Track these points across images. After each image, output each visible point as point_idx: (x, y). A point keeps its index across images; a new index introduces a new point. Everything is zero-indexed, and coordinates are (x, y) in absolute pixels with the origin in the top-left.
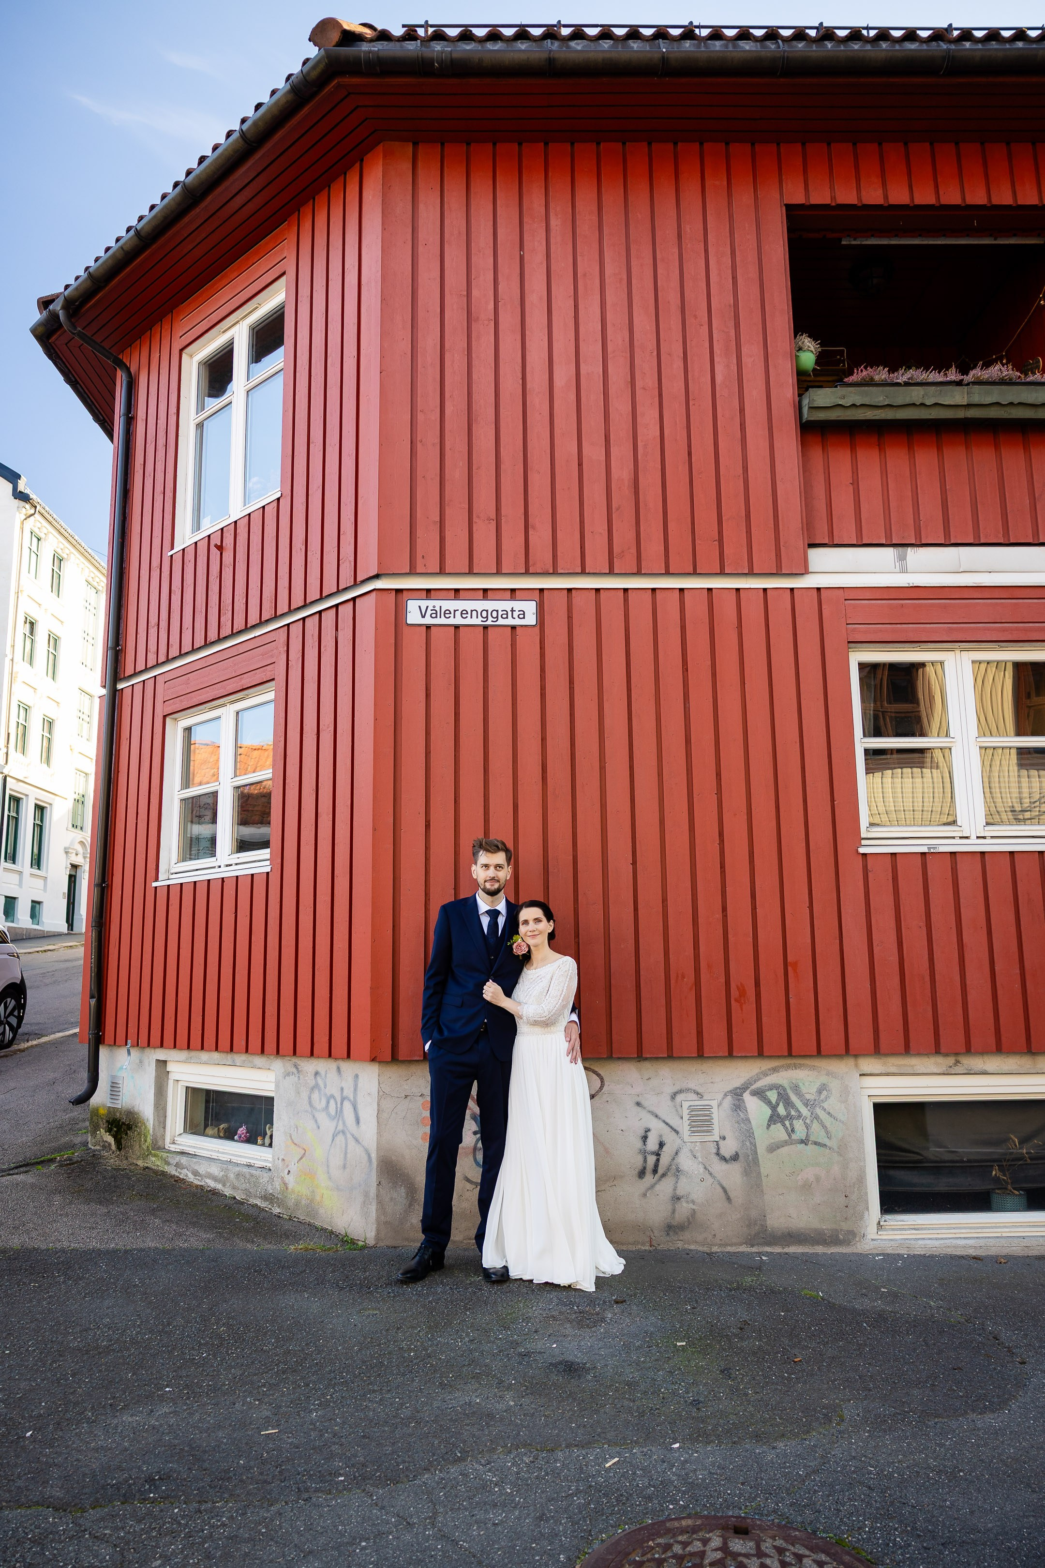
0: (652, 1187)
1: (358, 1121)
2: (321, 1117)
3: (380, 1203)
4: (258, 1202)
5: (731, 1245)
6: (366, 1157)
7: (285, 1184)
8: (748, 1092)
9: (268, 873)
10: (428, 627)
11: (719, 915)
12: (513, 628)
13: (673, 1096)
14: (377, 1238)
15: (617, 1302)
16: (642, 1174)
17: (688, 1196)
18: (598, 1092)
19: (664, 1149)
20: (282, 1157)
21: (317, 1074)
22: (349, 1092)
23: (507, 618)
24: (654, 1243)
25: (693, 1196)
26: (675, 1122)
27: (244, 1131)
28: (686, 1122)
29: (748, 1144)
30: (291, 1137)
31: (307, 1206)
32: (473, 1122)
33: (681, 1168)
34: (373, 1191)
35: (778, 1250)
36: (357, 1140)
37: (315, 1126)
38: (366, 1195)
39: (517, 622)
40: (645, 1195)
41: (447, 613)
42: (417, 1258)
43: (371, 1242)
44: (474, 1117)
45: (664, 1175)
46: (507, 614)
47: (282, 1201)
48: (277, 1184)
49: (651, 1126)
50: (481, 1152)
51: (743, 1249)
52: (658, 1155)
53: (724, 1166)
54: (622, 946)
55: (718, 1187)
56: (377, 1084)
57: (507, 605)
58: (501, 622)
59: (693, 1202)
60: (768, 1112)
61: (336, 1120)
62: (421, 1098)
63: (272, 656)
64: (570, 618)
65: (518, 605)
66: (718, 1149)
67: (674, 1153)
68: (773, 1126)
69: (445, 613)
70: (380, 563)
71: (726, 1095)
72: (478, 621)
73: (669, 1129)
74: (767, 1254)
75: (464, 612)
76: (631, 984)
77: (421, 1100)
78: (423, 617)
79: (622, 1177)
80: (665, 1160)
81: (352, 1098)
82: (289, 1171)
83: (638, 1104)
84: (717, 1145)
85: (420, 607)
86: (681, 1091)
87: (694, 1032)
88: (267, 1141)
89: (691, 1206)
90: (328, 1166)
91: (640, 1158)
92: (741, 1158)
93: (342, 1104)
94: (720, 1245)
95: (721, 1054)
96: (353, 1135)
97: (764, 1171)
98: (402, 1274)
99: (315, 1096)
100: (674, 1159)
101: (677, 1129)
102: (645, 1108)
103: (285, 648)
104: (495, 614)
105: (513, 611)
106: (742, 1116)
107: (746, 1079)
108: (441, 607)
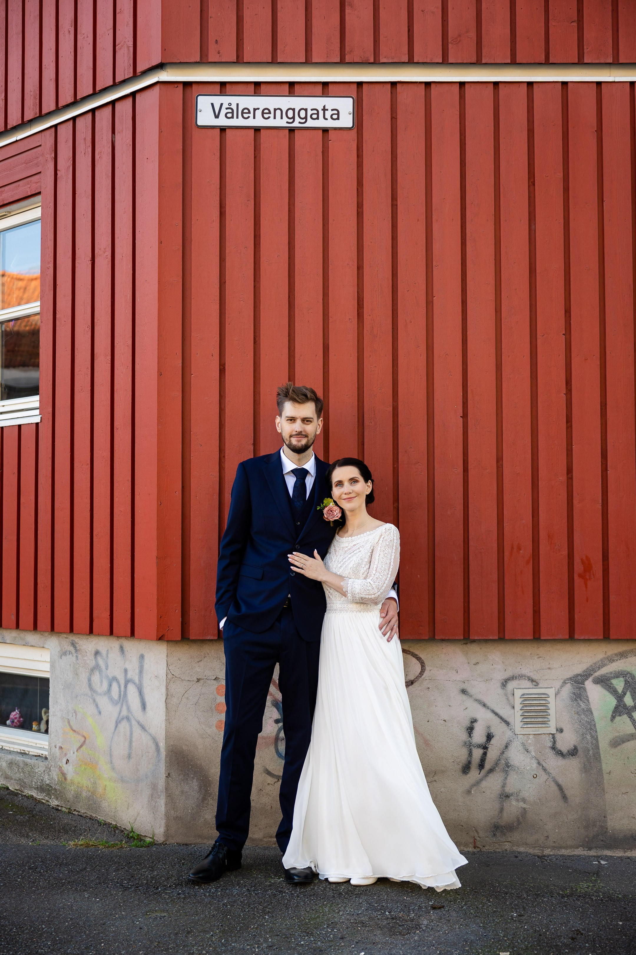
0: (478, 783)
1: (144, 706)
2: (103, 702)
3: (170, 796)
4: (34, 793)
5: (566, 848)
6: (153, 747)
7: (64, 774)
8: (590, 679)
9: (37, 424)
10: (223, 130)
11: (563, 478)
12: (325, 131)
13: (504, 684)
14: (167, 834)
15: (434, 908)
16: (466, 769)
18: (418, 678)
19: (493, 741)
20: (60, 745)
21: (97, 653)
22: (133, 674)
23: (318, 118)
24: (478, 844)
25: (525, 794)
26: (505, 712)
27: (17, 716)
28: (518, 712)
29: (589, 737)
30: (69, 722)
31: (88, 798)
32: (275, 710)
33: (512, 763)
34: (161, 783)
35: (619, 853)
36: (143, 728)
37: (96, 711)
38: (154, 787)
39: (330, 124)
40: (469, 792)
41: (245, 112)
42: (211, 857)
43: (160, 838)
44: (275, 704)
45: (491, 771)
46: (318, 114)
47: (60, 792)
48: (55, 775)
49: (478, 716)
50: (284, 742)
51: (579, 852)
52: (485, 748)
53: (561, 762)
54: (449, 513)
55: (553, 784)
56: (165, 665)
57: (318, 103)
58: (310, 123)
59: (524, 800)
60: (613, 702)
61: (119, 705)
62: (215, 682)
63: (37, 165)
64: (394, 118)
65: (331, 103)
66: (555, 742)
67: (503, 746)
68: (618, 719)
69: (243, 113)
70: (164, 50)
71: (564, 683)
72: (282, 123)
73: (499, 720)
74: (606, 858)
75: (266, 111)
76: (458, 556)
77: (215, 684)
78: (217, 117)
79: (443, 772)
80: (493, 754)
81: (137, 680)
82: (68, 760)
83: (464, 691)
84: (554, 738)
85: (212, 104)
86: (512, 678)
87: (530, 611)
88: (43, 727)
89: (522, 804)
90: (111, 756)
91: (464, 752)
92: (580, 752)
93: (126, 687)
94: (553, 848)
95: (560, 637)
96: (138, 722)
97: (605, 767)
98: (193, 874)
99: (96, 678)
100: (503, 753)
101: (508, 720)
102: (471, 696)
103: (53, 155)
104: (303, 113)
105: (324, 110)
106: (583, 705)
107: (588, 665)
108: (238, 105)
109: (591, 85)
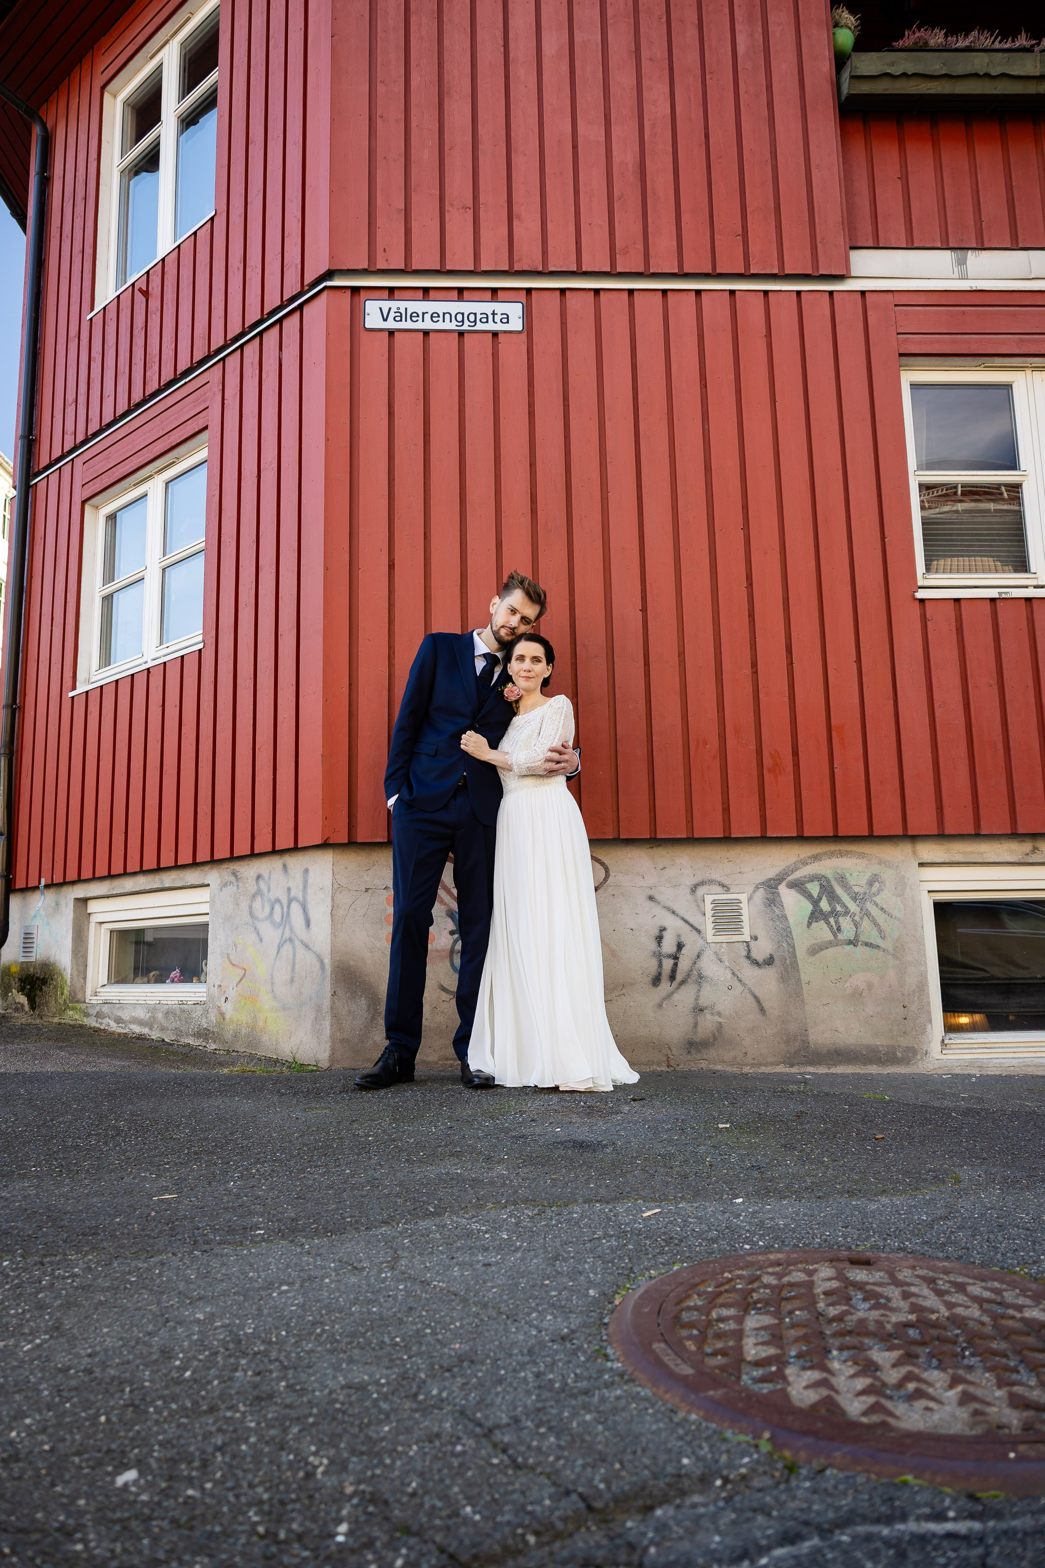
1: (308, 923)
2: (265, 928)
3: (336, 1017)
4: (191, 1041)
5: (766, 1065)
6: (318, 965)
7: (222, 1015)
8: (784, 884)
9: (200, 650)
10: (391, 333)
11: (748, 671)
12: (495, 334)
13: (694, 889)
14: (332, 1059)
15: (634, 1100)
16: (656, 981)
17: (712, 1007)
18: (602, 884)
19: (684, 951)
20: (219, 983)
21: (259, 877)
22: (297, 892)
23: (487, 322)
24: (672, 1063)
25: (719, 1007)
26: (695, 920)
27: (178, 975)
28: (709, 919)
29: (785, 945)
30: (228, 957)
31: (248, 1035)
32: (450, 920)
33: (705, 974)
34: (326, 1004)
35: (822, 1070)
36: (307, 947)
37: (257, 939)
38: (318, 1009)
39: (499, 327)
40: (660, 1006)
41: (414, 316)
42: (380, 1064)
43: (324, 1064)
44: (450, 914)
45: (683, 982)
46: (487, 318)
47: (218, 1034)
48: (213, 1016)
49: (666, 924)
50: (459, 955)
51: (781, 1069)
52: (676, 958)
53: (756, 972)
55: (749, 996)
56: (331, 874)
57: (488, 307)
58: (480, 326)
59: (719, 1014)
60: (809, 907)
61: (282, 927)
62: (382, 892)
63: (205, 401)
64: (564, 324)
65: (500, 308)
66: (749, 951)
67: (695, 955)
68: (814, 925)
69: (411, 316)
70: (331, 257)
71: (757, 888)
72: (453, 326)
73: (689, 928)
74: (809, 1073)
75: (435, 315)
76: (641, 751)
77: (382, 894)
78: (385, 320)
79: (632, 984)
80: (684, 964)
81: (301, 898)
82: (226, 998)
83: (651, 898)
84: (748, 946)
85: (381, 309)
86: (702, 883)
87: (719, 807)
88: (202, 978)
89: (717, 1018)
90: (272, 984)
91: (654, 963)
92: (777, 961)
93: (289, 907)
94: (753, 1065)
95: (751, 837)
96: (302, 942)
97: (804, 977)
98: (362, 1078)
99: (257, 904)
100: (695, 963)
101: (699, 928)
102: (659, 903)
103: (221, 387)
104: (472, 318)
105: (494, 314)
106: (777, 912)
107: (781, 869)
108: (406, 309)
109: (758, 293)
